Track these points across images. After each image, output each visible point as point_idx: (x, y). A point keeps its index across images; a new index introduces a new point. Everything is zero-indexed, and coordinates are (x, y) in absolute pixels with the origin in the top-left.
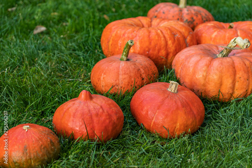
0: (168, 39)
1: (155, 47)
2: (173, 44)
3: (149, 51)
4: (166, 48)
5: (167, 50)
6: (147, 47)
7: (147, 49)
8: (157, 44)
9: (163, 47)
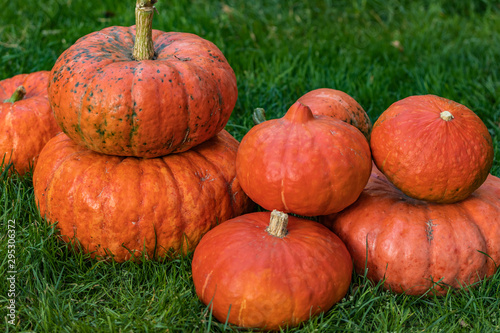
0: (185, 189)
1: (153, 210)
2: (197, 199)
3: (137, 221)
4: (179, 212)
5: (182, 217)
6: (132, 211)
7: (132, 216)
8: (157, 204)
9: (172, 212)
